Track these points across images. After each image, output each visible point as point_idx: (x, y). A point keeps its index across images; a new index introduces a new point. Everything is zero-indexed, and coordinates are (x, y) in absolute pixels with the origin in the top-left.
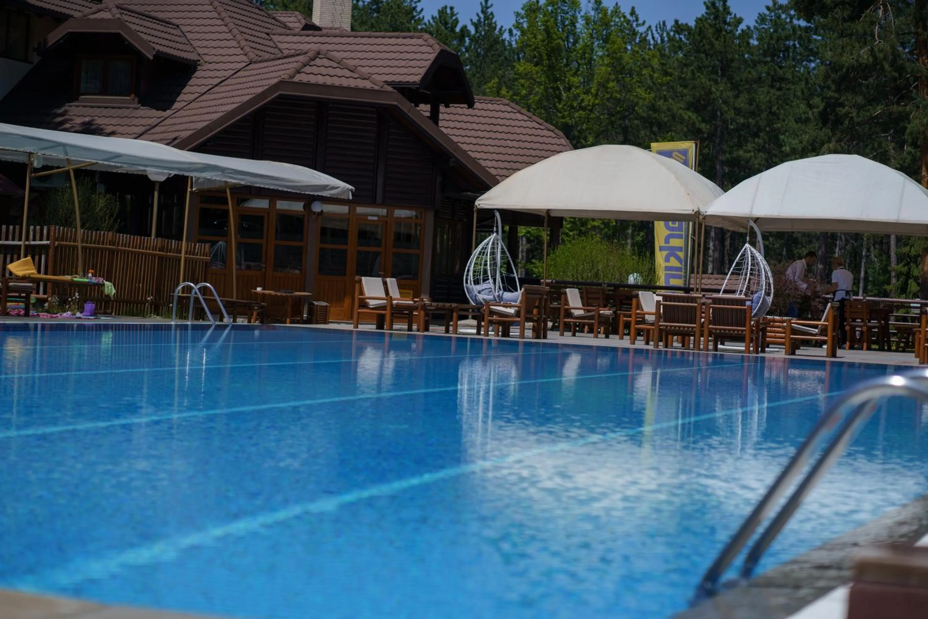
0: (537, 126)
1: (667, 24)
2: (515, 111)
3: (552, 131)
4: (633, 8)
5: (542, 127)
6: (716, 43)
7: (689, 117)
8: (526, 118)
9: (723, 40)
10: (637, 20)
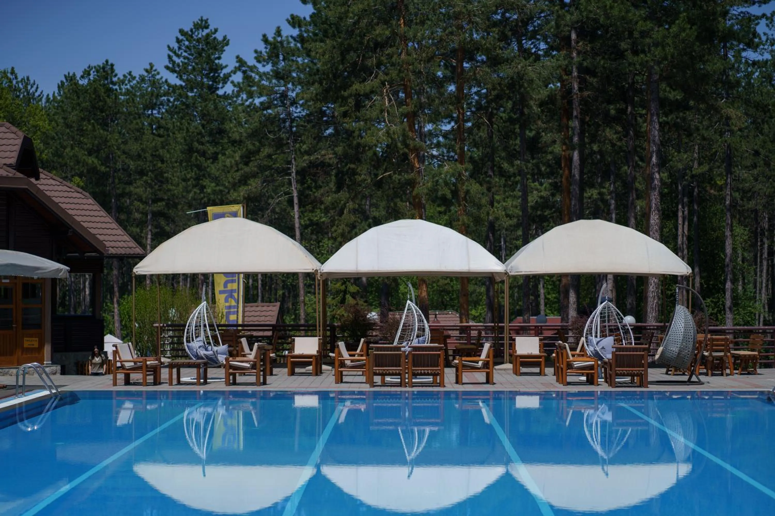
0: (69, 189)
1: (30, 78)
2: (48, 178)
3: (81, 193)
4: (13, 68)
5: (73, 190)
6: (108, 100)
7: (93, 162)
8: (59, 183)
9: (114, 98)
10: (16, 78)
